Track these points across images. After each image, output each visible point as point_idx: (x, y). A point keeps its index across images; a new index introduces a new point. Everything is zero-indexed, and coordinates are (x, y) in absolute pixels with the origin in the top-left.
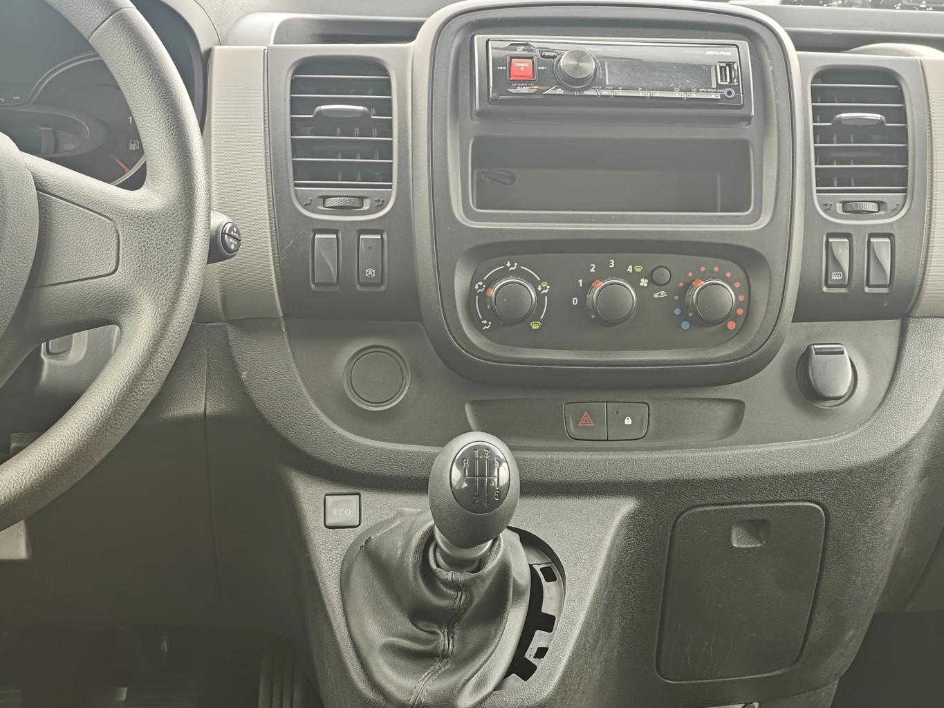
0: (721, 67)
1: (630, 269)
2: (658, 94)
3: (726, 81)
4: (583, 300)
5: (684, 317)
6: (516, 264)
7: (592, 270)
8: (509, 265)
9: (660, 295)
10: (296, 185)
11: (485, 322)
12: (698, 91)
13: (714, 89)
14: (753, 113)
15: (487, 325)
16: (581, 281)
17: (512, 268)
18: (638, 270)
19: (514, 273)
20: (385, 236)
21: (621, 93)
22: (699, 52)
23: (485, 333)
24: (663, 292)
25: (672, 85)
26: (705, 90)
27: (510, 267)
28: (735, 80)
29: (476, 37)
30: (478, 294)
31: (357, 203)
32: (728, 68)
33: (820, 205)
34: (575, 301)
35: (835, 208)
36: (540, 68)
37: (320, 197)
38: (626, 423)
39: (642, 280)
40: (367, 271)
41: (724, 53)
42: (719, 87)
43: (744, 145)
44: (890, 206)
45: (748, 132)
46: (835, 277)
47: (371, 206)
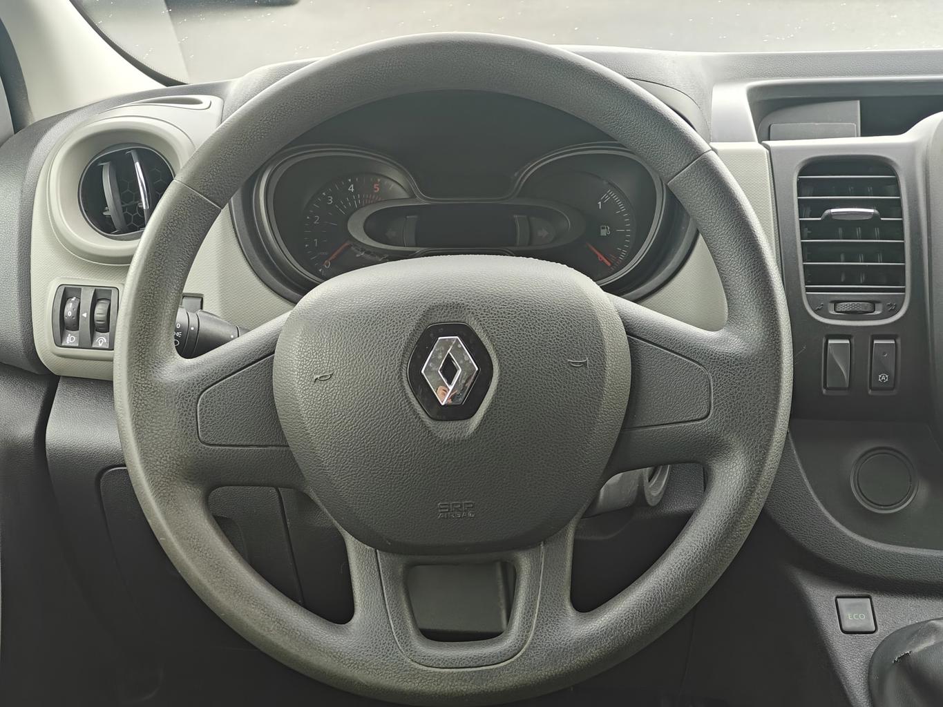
10: (808, 290)
20: (899, 341)
31: (868, 306)
37: (832, 302)
40: (880, 376)
47: (884, 310)
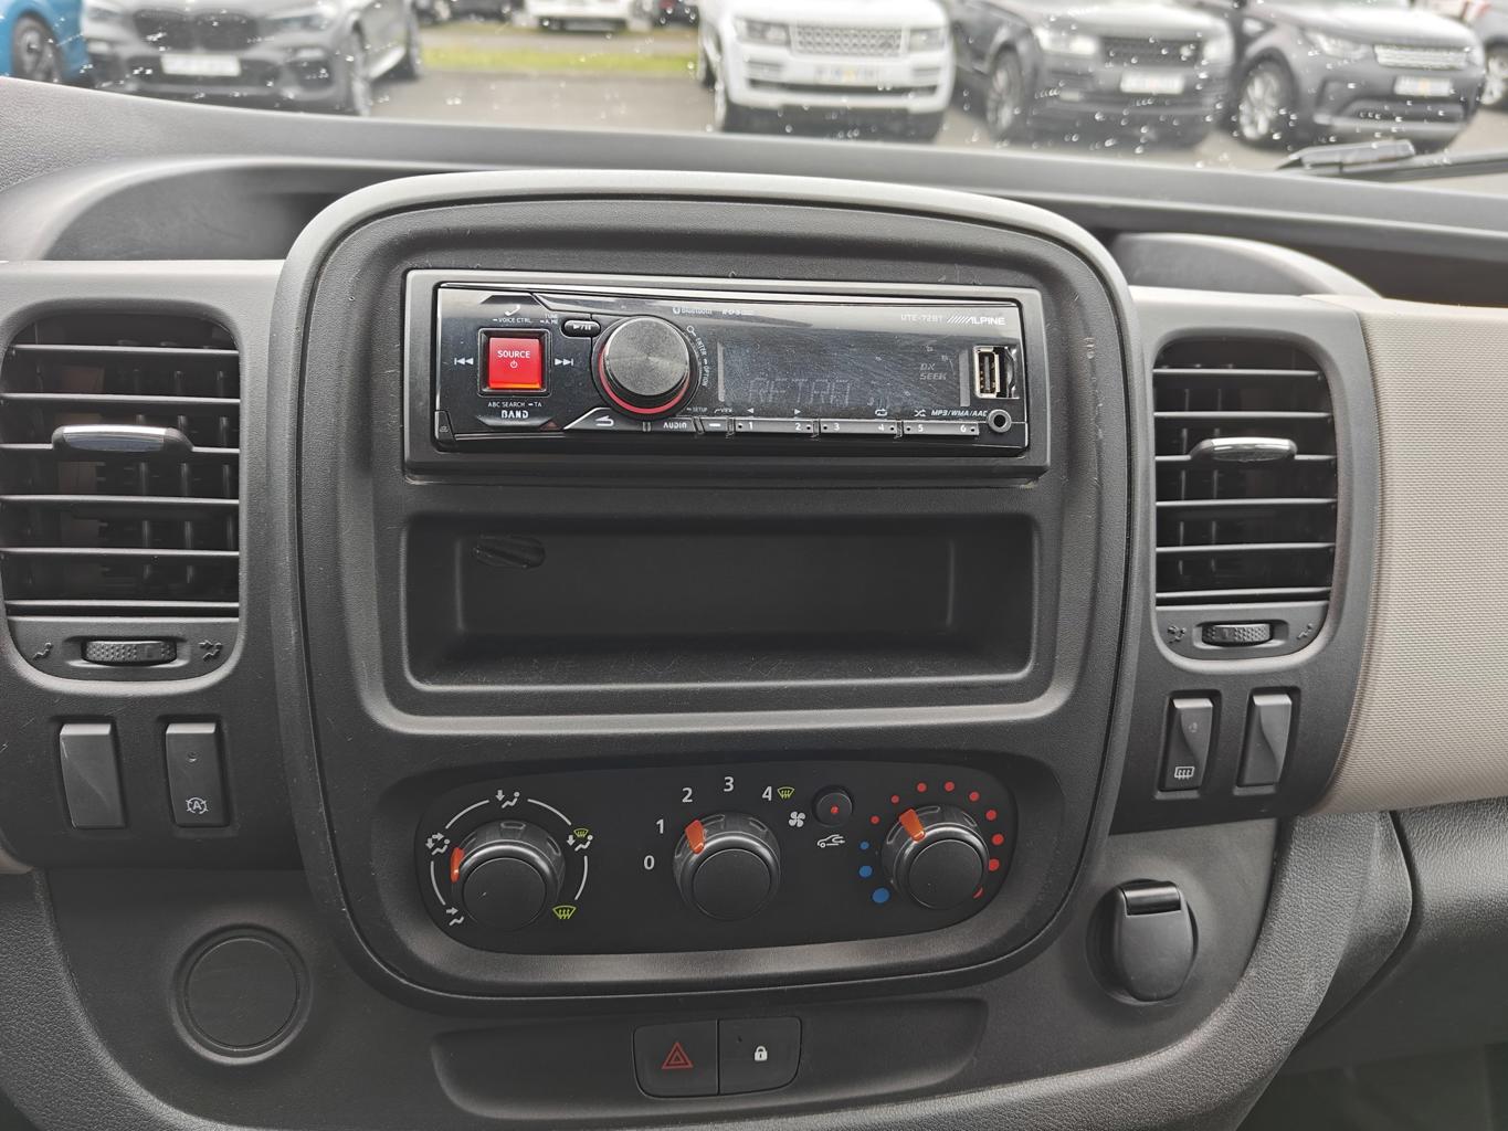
0: (982, 356)
1: (768, 794)
2: (836, 427)
3: (992, 391)
4: (665, 863)
5: (880, 879)
6: (517, 794)
7: (685, 800)
8: (500, 796)
9: (830, 841)
10: (13, 612)
11: (453, 911)
12: (929, 416)
13: (965, 409)
14: (1048, 460)
15: (457, 916)
16: (661, 822)
17: (508, 803)
18: (786, 795)
19: (512, 815)
20: (225, 726)
21: (749, 425)
22: (935, 318)
23: (454, 933)
24: (837, 836)
25: (871, 404)
26: (945, 413)
27: (504, 801)
28: (1013, 389)
29: (411, 275)
30: (433, 858)
31: (159, 649)
32: (996, 357)
33: (1161, 632)
34: (649, 863)
35: (1190, 639)
36: (557, 362)
37: (76, 638)
38: (757, 1058)
39: (794, 815)
40: (189, 802)
41: (991, 321)
42: (977, 404)
43: (1020, 528)
44: (1297, 630)
45: (1033, 497)
46: (1181, 774)
47: (193, 657)
